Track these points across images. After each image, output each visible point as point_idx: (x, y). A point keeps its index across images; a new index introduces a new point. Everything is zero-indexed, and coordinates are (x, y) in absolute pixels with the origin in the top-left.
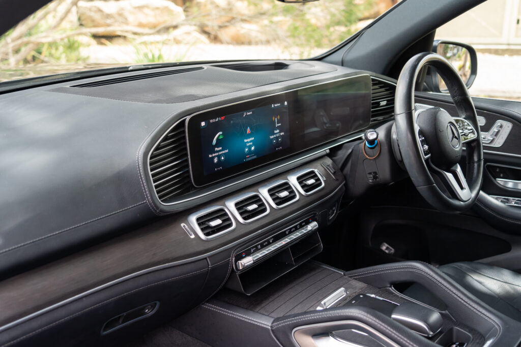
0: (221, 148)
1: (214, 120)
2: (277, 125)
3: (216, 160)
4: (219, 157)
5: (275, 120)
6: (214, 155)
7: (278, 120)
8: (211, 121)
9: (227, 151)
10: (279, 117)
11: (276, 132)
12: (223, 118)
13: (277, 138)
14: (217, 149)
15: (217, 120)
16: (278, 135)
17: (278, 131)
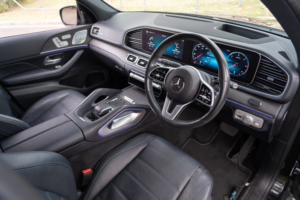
0: (152, 43)
1: (151, 32)
2: (176, 47)
3: (150, 46)
4: (151, 45)
5: (176, 45)
6: (149, 44)
7: (177, 45)
8: (150, 32)
9: (154, 45)
10: (178, 44)
11: (175, 49)
12: (154, 33)
13: (176, 52)
14: (150, 42)
15: (152, 33)
16: (176, 51)
17: (177, 50)
